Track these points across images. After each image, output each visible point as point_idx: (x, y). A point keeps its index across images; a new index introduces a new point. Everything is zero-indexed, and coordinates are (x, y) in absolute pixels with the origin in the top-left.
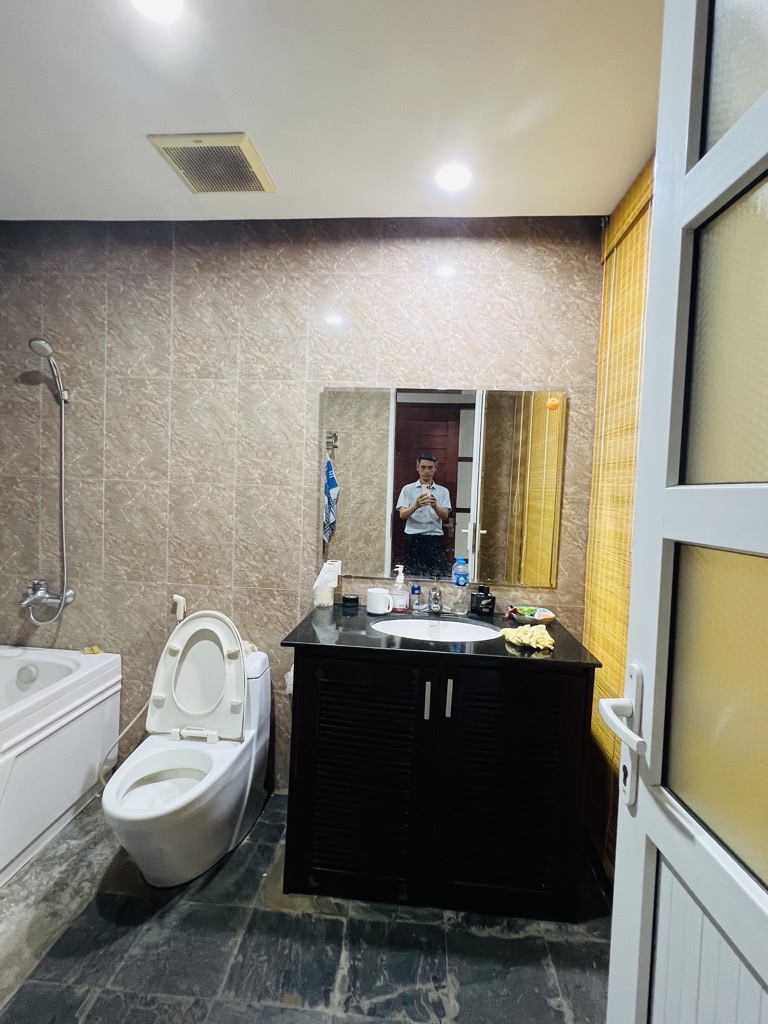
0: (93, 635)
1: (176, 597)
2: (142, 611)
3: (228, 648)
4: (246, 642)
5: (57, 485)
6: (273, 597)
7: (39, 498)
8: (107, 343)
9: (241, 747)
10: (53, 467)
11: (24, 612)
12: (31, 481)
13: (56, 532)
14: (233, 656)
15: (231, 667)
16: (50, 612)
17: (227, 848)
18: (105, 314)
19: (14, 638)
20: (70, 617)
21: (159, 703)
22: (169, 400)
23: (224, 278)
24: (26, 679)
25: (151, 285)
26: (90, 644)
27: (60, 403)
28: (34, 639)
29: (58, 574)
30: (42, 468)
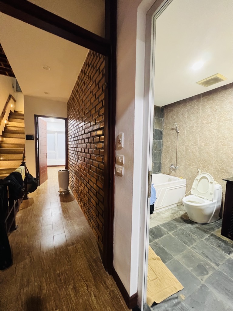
0: (182, 175)
1: (198, 170)
2: (191, 172)
3: (210, 181)
4: (215, 181)
5: (176, 147)
6: (224, 173)
7: (173, 150)
8: (186, 121)
9: (212, 202)
10: (175, 145)
11: (170, 170)
12: (172, 147)
13: (176, 156)
14: (211, 183)
15: (210, 185)
16: (174, 170)
17: (208, 222)
18: (186, 115)
19: (168, 173)
20: (177, 171)
21: (194, 189)
22: (199, 129)
23: (213, 101)
24: (170, 180)
25: (196, 107)
26: (181, 177)
27: (177, 133)
28: (171, 174)
29: (176, 163)
30: (174, 145)
